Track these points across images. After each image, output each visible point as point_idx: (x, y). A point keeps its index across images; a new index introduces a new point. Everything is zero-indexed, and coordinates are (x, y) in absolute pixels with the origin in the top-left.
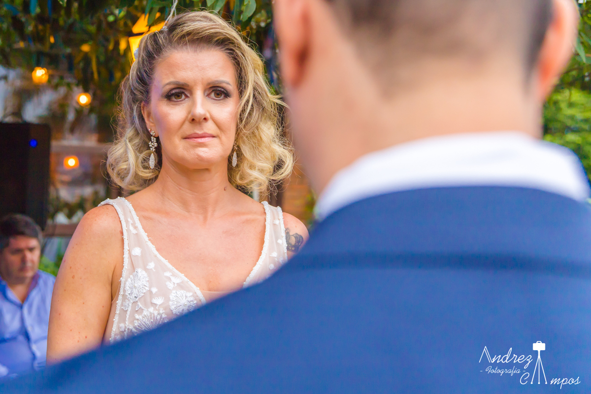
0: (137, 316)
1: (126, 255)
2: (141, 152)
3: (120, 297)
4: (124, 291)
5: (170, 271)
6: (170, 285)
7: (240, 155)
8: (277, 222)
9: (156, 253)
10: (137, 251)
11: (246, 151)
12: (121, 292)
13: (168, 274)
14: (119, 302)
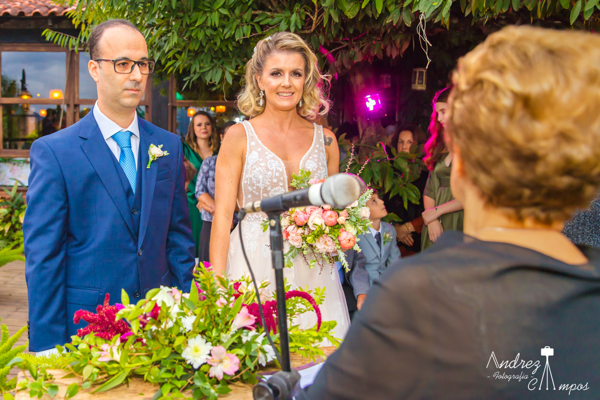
0: (253, 171)
1: (248, 145)
2: (256, 97)
3: (246, 164)
4: (248, 161)
5: (268, 152)
6: (268, 158)
7: (303, 102)
8: (319, 132)
9: (262, 144)
10: (253, 144)
11: (307, 100)
12: (246, 162)
13: (267, 153)
14: (245, 166)
